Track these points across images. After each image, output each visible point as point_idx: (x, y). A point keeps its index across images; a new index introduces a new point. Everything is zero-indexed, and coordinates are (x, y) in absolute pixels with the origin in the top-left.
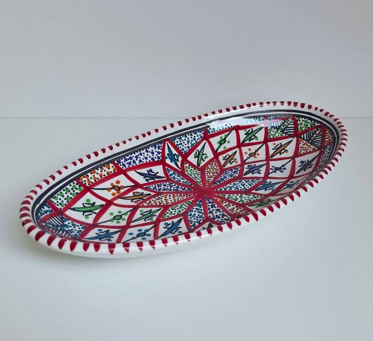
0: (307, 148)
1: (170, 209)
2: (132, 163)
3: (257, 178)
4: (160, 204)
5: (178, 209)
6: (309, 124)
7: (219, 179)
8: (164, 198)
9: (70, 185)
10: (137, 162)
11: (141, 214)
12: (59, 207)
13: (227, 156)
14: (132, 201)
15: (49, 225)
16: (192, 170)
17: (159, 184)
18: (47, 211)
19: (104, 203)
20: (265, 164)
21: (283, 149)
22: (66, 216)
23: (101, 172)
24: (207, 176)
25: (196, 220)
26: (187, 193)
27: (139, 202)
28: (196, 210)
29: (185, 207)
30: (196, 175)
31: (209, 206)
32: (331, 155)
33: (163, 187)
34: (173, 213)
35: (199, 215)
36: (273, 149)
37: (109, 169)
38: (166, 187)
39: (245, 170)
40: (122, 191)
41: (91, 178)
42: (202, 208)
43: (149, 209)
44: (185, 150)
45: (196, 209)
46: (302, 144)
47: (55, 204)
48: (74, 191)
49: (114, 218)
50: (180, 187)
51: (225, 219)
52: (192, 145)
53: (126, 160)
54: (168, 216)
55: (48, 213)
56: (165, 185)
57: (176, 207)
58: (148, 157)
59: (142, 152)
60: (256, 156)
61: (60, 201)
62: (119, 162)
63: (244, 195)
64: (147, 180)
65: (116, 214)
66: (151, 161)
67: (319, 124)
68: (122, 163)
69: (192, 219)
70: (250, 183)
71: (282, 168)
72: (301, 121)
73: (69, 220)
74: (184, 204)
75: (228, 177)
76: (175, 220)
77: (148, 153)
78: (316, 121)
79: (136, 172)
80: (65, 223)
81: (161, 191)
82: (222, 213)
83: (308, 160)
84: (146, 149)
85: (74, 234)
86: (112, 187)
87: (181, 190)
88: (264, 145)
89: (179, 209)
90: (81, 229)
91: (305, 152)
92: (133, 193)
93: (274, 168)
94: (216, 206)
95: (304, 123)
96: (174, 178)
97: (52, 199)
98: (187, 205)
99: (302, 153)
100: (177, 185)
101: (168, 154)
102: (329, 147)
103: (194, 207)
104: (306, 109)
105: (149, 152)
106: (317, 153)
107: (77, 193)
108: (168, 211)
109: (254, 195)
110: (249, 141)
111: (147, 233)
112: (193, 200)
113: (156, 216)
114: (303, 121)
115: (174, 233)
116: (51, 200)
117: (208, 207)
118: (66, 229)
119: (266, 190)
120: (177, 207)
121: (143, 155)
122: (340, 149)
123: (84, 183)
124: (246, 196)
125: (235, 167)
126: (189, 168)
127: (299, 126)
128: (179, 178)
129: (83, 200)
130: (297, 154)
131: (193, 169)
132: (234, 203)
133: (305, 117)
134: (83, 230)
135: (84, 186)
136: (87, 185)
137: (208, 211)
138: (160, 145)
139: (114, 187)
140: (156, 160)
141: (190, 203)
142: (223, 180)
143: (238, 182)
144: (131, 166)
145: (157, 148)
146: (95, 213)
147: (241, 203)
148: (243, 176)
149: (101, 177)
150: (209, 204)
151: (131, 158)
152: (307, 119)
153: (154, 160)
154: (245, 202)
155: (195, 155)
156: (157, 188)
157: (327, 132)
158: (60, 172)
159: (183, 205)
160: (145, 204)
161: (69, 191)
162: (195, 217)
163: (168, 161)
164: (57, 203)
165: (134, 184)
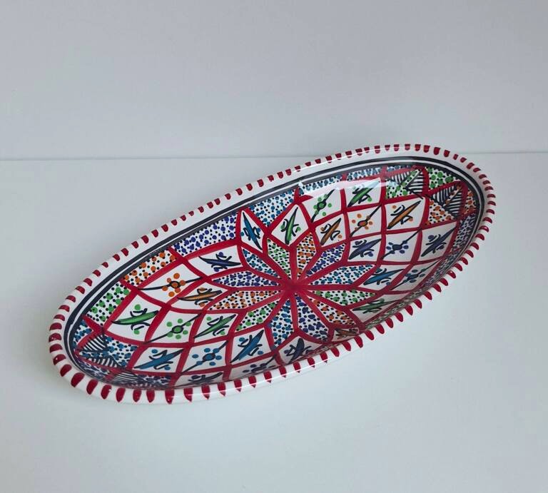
0: (440, 215)
1: (247, 315)
2: (195, 247)
3: (368, 263)
4: (234, 307)
5: (258, 315)
6: (444, 179)
7: (315, 265)
8: (239, 298)
9: (113, 289)
10: (202, 244)
11: (208, 324)
12: (100, 322)
13: (326, 226)
14: (196, 304)
15: (88, 353)
16: (277, 250)
17: (233, 274)
18: (84, 331)
19: (158, 308)
20: (380, 240)
21: (407, 216)
22: (110, 334)
23: (154, 263)
24: (298, 261)
25: (281, 334)
26: (269, 289)
27: (206, 304)
28: (282, 317)
29: (267, 312)
30: (284, 260)
31: (300, 309)
32: (471, 232)
33: (237, 279)
34: (252, 321)
35: (286, 325)
36: (392, 215)
37: (164, 258)
38: (242, 280)
39: (352, 250)
40: (182, 288)
41: (140, 275)
42: (290, 314)
43: (218, 316)
44: (269, 220)
45: (282, 315)
46: (434, 208)
47: (94, 319)
48: (118, 296)
49: (173, 331)
50: (261, 279)
51: (321, 331)
52: (278, 212)
53: (187, 243)
54: (244, 327)
55: (86, 334)
56: (240, 277)
57: (255, 312)
58: (217, 235)
59: (209, 229)
60: (368, 225)
61: (100, 313)
62: (178, 247)
63: (348, 292)
64: (216, 269)
65: (175, 323)
66: (222, 241)
67: (459, 180)
68: (182, 247)
69: (277, 332)
70: (357, 272)
71: (403, 246)
72: (434, 174)
73: (113, 339)
74: (266, 307)
75: (327, 262)
76: (254, 334)
77: (217, 230)
78: (454, 175)
79: (201, 258)
80: (108, 345)
81: (235, 286)
82: (317, 321)
83: (440, 235)
84: (214, 224)
85: (120, 360)
86: (168, 284)
87: (262, 284)
88: (380, 208)
89: (260, 316)
90: (129, 352)
91: (437, 221)
92: (198, 290)
93: (391, 246)
94: (310, 310)
95: (437, 177)
96: (253, 264)
97: (89, 313)
98: (270, 309)
99: (432, 222)
100: (257, 277)
101: (244, 229)
102: (469, 218)
103: (280, 312)
104: (440, 157)
105: (219, 228)
106: (453, 225)
107: (122, 299)
108: (244, 319)
109: (361, 293)
110: (359, 203)
111: (217, 354)
112: (278, 300)
113: (228, 326)
114: (436, 173)
115: (252, 355)
116: (88, 315)
117: (299, 312)
118: (110, 354)
119: (378, 284)
120: (257, 313)
121: (210, 233)
122: (483, 228)
123: (131, 282)
124: (351, 294)
125: (337, 245)
126: (273, 248)
127: (430, 181)
128: (260, 265)
129: (131, 307)
130: (425, 224)
131: (279, 248)
132: (334, 305)
133: (440, 168)
134: (132, 353)
135: (131, 286)
136: (136, 285)
137: (299, 318)
138: (233, 217)
139: (171, 284)
140: (228, 238)
141: (274, 306)
142: (319, 266)
143: (340, 271)
144: (194, 251)
145: (229, 222)
146: (147, 324)
147: (343, 305)
148: (349, 260)
149: (154, 272)
150: (300, 307)
151: (193, 240)
152: (441, 171)
153: (225, 239)
154: (349, 304)
155: (282, 227)
156: (230, 282)
157: (469, 193)
158: (98, 273)
159: (265, 309)
160: (214, 308)
161: (112, 297)
162: (281, 329)
163: (245, 239)
164: (96, 318)
165: (198, 277)
